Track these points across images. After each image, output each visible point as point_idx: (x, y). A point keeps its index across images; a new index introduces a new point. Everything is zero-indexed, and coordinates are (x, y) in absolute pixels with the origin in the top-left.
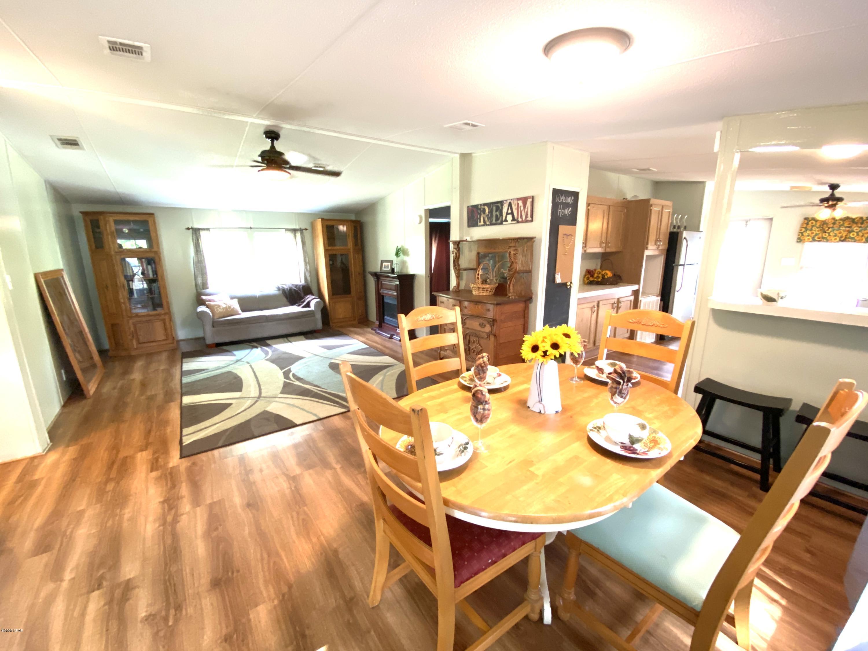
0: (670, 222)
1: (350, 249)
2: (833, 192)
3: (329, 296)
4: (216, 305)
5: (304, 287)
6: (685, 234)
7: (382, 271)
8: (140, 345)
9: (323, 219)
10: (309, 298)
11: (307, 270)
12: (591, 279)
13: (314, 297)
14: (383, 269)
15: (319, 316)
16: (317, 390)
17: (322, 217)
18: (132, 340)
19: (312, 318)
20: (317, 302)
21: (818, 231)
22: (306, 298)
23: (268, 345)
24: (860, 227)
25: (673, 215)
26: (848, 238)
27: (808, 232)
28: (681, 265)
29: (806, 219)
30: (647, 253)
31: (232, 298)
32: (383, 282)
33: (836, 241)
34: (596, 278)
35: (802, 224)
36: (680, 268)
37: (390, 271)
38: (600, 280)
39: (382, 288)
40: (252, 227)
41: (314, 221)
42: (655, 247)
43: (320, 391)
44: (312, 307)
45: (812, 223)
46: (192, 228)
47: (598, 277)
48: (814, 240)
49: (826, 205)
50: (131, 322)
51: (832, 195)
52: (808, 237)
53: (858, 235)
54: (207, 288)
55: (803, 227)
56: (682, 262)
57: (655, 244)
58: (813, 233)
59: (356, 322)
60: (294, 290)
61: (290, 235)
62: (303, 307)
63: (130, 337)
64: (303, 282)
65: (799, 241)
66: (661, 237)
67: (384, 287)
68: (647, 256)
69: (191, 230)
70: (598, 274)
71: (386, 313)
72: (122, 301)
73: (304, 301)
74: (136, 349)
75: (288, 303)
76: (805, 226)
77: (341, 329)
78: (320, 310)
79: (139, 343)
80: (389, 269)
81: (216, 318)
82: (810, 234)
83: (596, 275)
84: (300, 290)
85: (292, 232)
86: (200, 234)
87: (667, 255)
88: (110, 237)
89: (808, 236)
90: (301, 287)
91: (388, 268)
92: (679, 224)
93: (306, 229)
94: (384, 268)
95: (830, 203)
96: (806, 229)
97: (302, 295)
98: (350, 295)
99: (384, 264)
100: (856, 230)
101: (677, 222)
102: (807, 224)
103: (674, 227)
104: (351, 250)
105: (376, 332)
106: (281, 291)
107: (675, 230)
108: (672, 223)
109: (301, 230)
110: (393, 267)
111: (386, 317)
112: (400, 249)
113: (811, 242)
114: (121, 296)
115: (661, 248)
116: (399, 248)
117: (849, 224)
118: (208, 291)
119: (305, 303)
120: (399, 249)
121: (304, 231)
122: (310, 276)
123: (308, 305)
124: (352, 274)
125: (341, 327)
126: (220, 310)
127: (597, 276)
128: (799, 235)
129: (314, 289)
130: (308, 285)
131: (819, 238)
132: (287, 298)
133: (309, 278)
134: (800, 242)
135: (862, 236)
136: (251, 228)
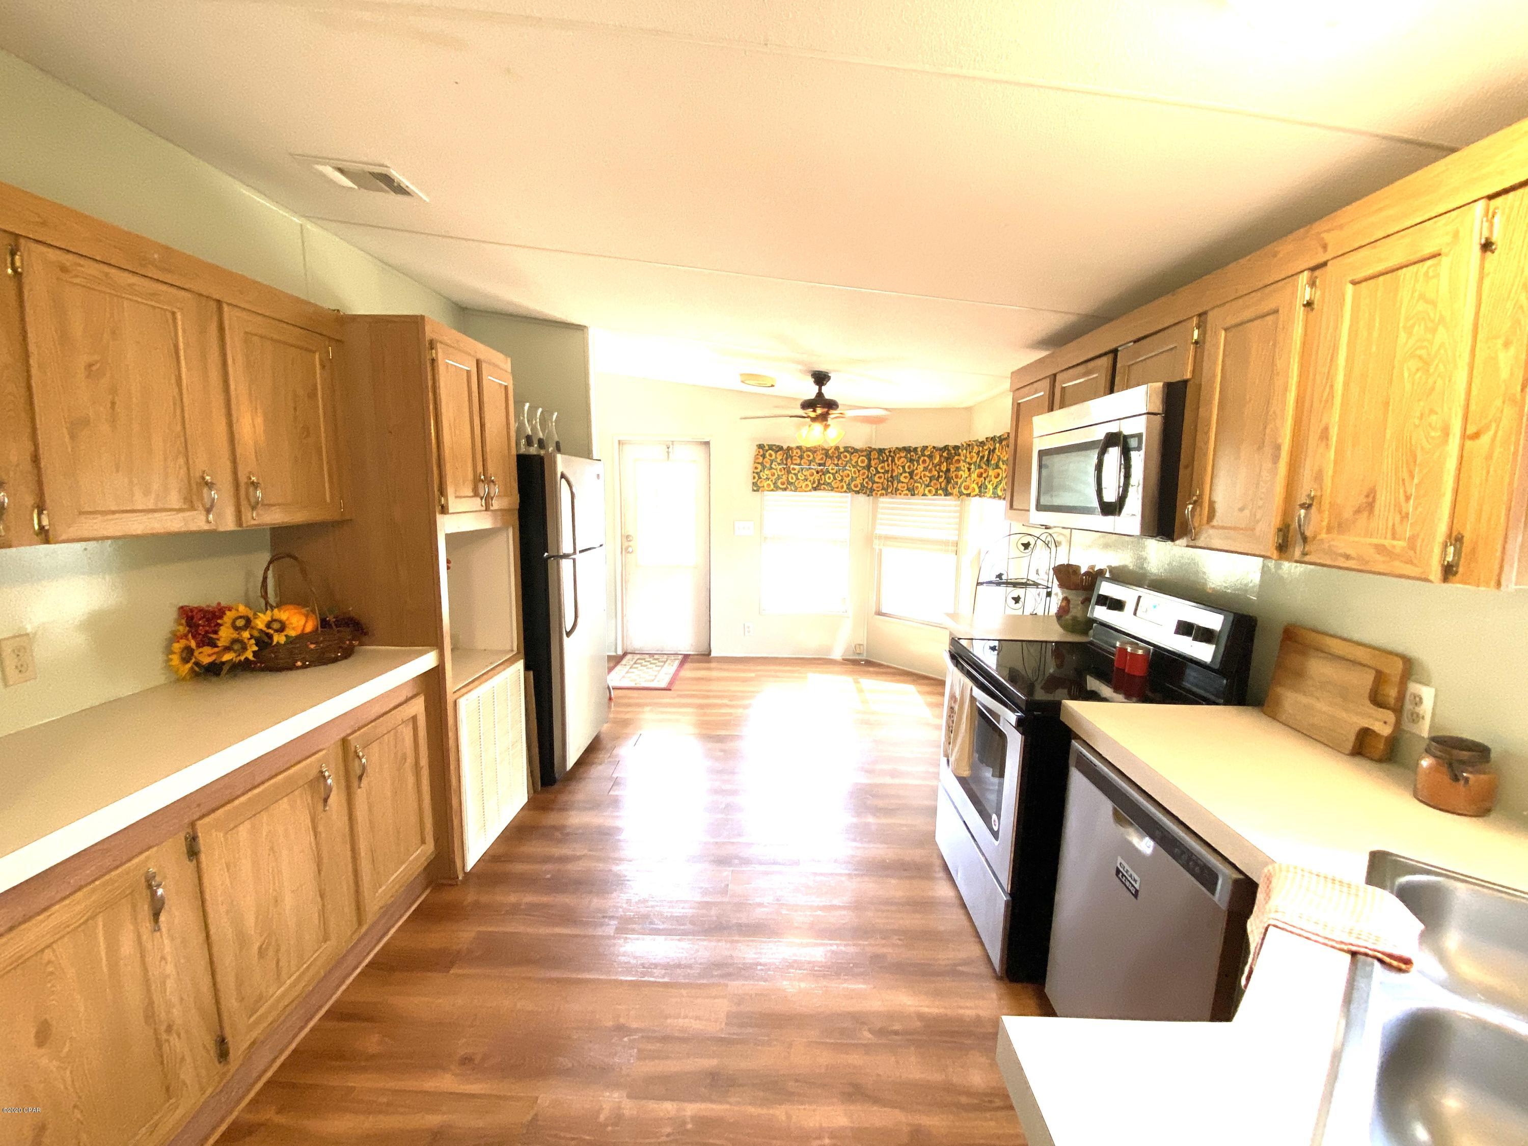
0: (513, 426)
2: (820, 389)
6: (562, 463)
12: (205, 656)
21: (781, 470)
24: (837, 465)
25: (519, 404)
26: (824, 484)
27: (766, 472)
28: (566, 556)
29: (761, 446)
30: (447, 525)
33: (808, 489)
34: (227, 649)
35: (756, 457)
36: (566, 565)
38: (249, 655)
42: (477, 503)
45: (771, 455)
47: (237, 644)
48: (777, 488)
49: (813, 415)
51: (820, 394)
52: (806, 483)
53: (835, 478)
55: (758, 463)
56: (566, 547)
57: (476, 494)
58: (773, 475)
65: (755, 488)
66: (491, 470)
68: (448, 536)
70: (236, 628)
76: (761, 460)
82: (770, 476)
83: (225, 634)
87: (521, 526)
89: (768, 479)
92: (541, 435)
95: (819, 411)
96: (764, 467)
100: (832, 469)
101: (533, 429)
102: (764, 456)
103: (529, 441)
107: (533, 450)
108: (519, 430)
113: (772, 490)
115: (496, 505)
117: (822, 459)
127: (235, 641)
128: (754, 478)
131: (783, 484)
134: (757, 490)
135: (841, 481)
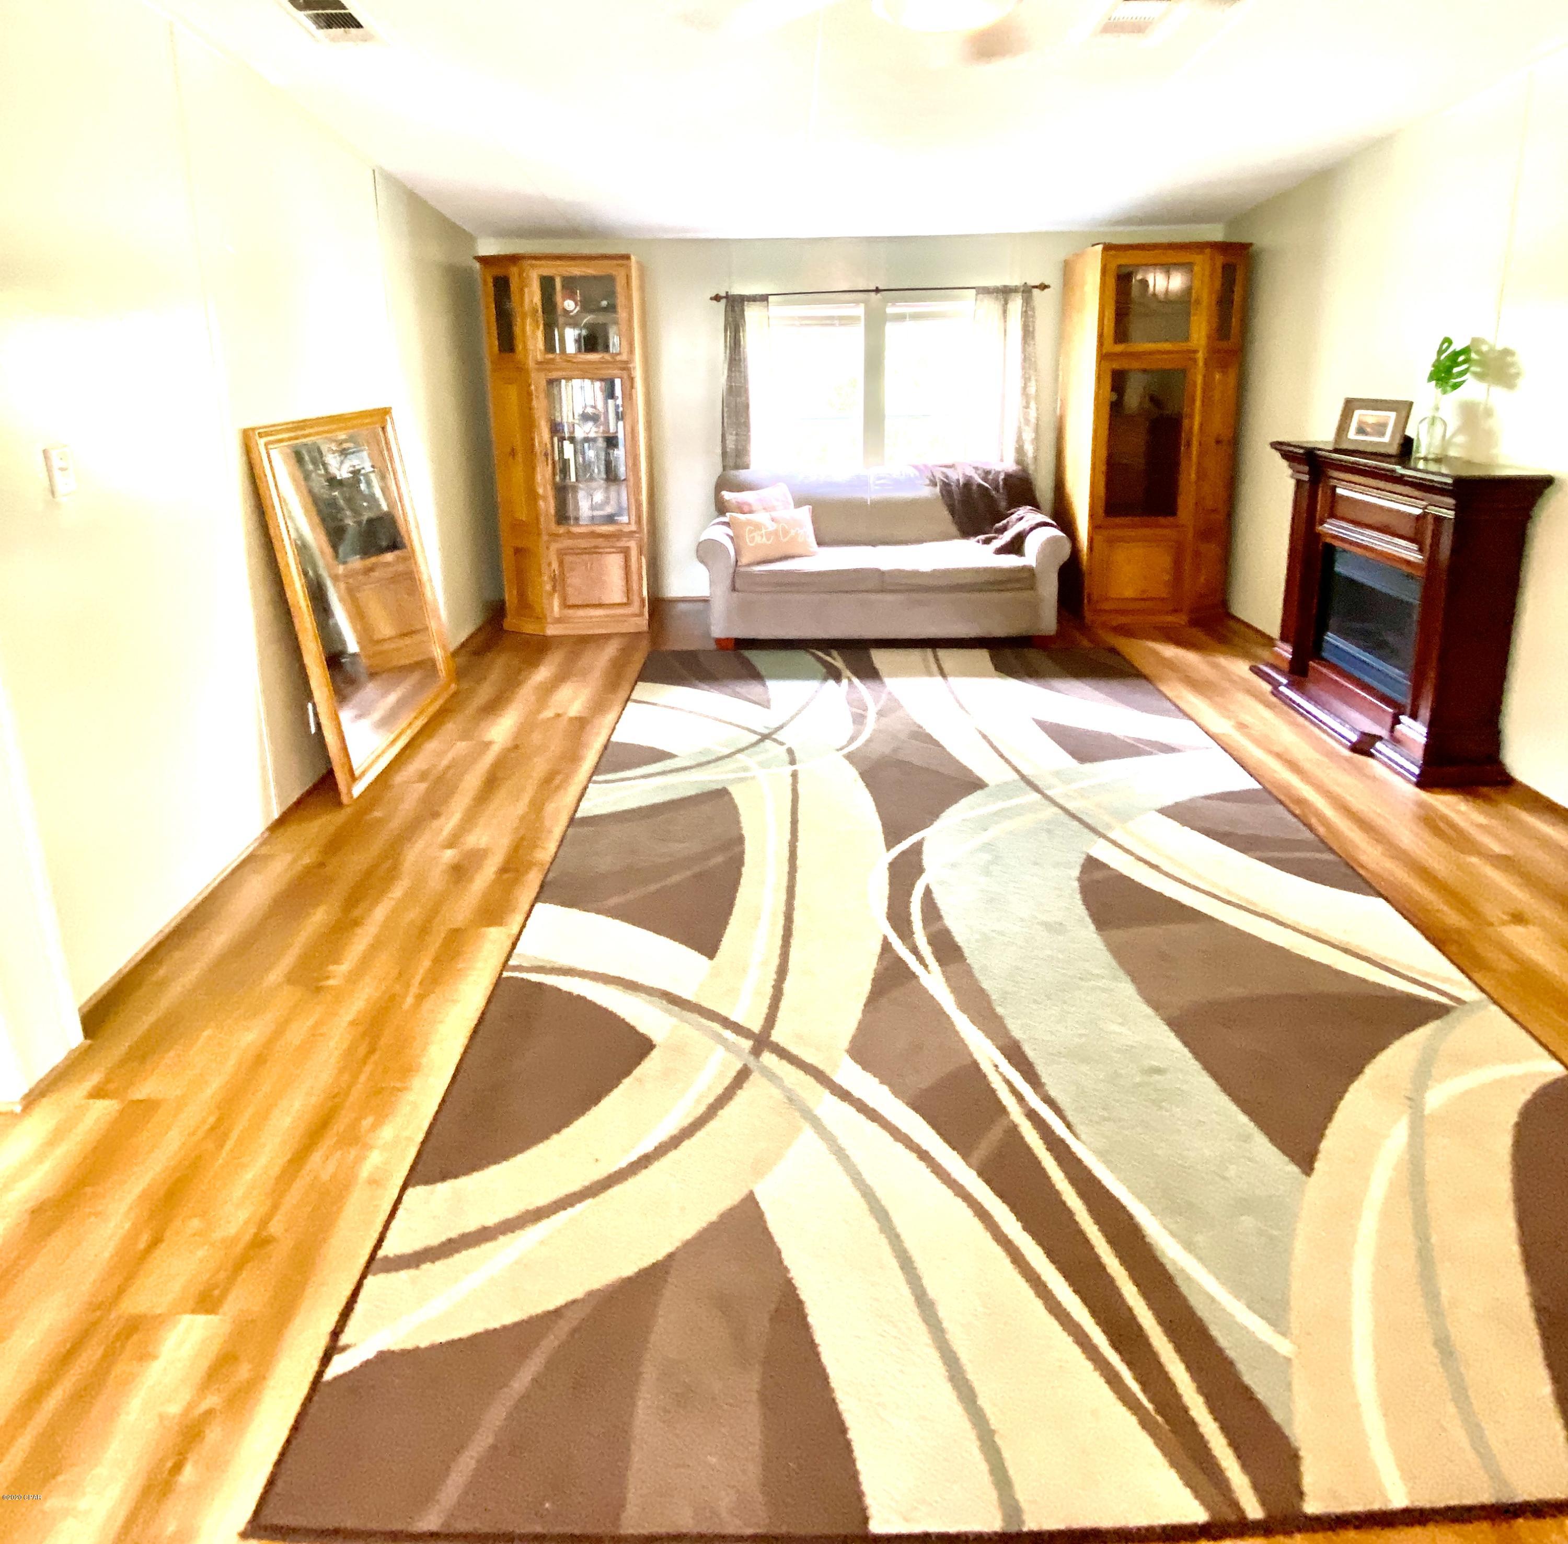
1: (1195, 352)
3: (1092, 516)
4: (749, 523)
5: (1009, 477)
7: (1344, 446)
8: (571, 612)
9: (1108, 248)
10: (1024, 518)
11: (1027, 421)
13: (1041, 518)
14: (1352, 434)
15: (1049, 589)
16: (1020, 1098)
17: (1108, 241)
18: (551, 595)
19: (1026, 595)
20: (1052, 541)
22: (1014, 517)
23: (869, 673)
31: (798, 504)
32: (1339, 491)
37: (1394, 450)
39: (1333, 515)
40: (881, 287)
41: (1077, 255)
43: (1032, 1115)
44: (1030, 556)
46: (727, 297)
50: (554, 547)
54: (747, 467)
59: (1181, 619)
60: (979, 485)
61: (991, 306)
62: (1001, 551)
63: (548, 587)
64: (1009, 465)
67: (1341, 509)
69: (723, 301)
71: (1333, 622)
72: (540, 491)
73: (1004, 529)
74: (559, 621)
75: (953, 529)
77: (1121, 643)
78: (1057, 568)
79: (565, 605)
80: (1386, 439)
81: (744, 560)
84: (996, 489)
85: (997, 298)
86: (743, 311)
88: (528, 321)
90: (1002, 476)
91: (1382, 434)
93: (1043, 287)
94: (1361, 431)
97: (1003, 504)
98: (1171, 519)
99: (1359, 415)
104: (1200, 356)
105: (1276, 693)
106: (938, 489)
109: (1027, 291)
110: (1410, 432)
111: (1331, 637)
112: (1466, 351)
114: (539, 477)
116: (1457, 346)
118: (743, 475)
119: (1007, 537)
120: (1457, 354)
121: (1035, 291)
122: (1037, 439)
123: (1016, 546)
124: (1189, 444)
125: (1127, 631)
126: (758, 539)
129: (1044, 487)
130: (1025, 470)
132: (952, 511)
133: (1029, 449)
136: (877, 290)
